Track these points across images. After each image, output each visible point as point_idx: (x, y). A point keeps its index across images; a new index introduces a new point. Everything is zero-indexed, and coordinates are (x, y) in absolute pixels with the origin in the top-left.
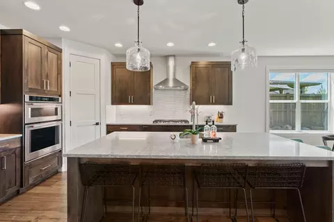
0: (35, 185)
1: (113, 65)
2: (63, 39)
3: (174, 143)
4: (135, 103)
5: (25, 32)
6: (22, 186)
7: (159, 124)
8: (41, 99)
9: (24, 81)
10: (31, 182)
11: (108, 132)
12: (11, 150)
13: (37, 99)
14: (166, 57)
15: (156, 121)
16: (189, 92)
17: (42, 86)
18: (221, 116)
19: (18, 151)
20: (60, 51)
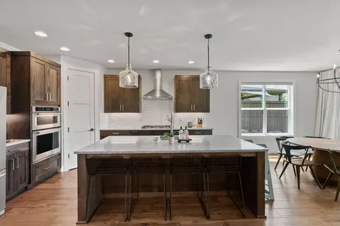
0: (40, 183)
1: (106, 77)
2: (62, 57)
3: (156, 143)
4: (125, 111)
5: (32, 54)
6: (30, 183)
7: (147, 129)
8: (45, 109)
9: (32, 95)
10: (37, 180)
11: (102, 137)
12: (22, 152)
13: (41, 109)
14: (153, 71)
15: (144, 127)
16: (173, 101)
17: (45, 98)
18: (200, 122)
19: (27, 154)
20: (59, 66)
